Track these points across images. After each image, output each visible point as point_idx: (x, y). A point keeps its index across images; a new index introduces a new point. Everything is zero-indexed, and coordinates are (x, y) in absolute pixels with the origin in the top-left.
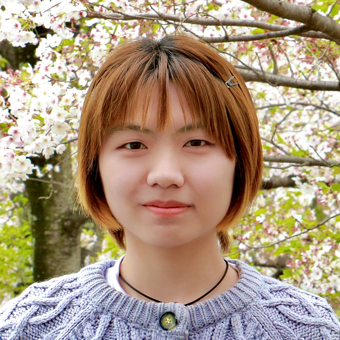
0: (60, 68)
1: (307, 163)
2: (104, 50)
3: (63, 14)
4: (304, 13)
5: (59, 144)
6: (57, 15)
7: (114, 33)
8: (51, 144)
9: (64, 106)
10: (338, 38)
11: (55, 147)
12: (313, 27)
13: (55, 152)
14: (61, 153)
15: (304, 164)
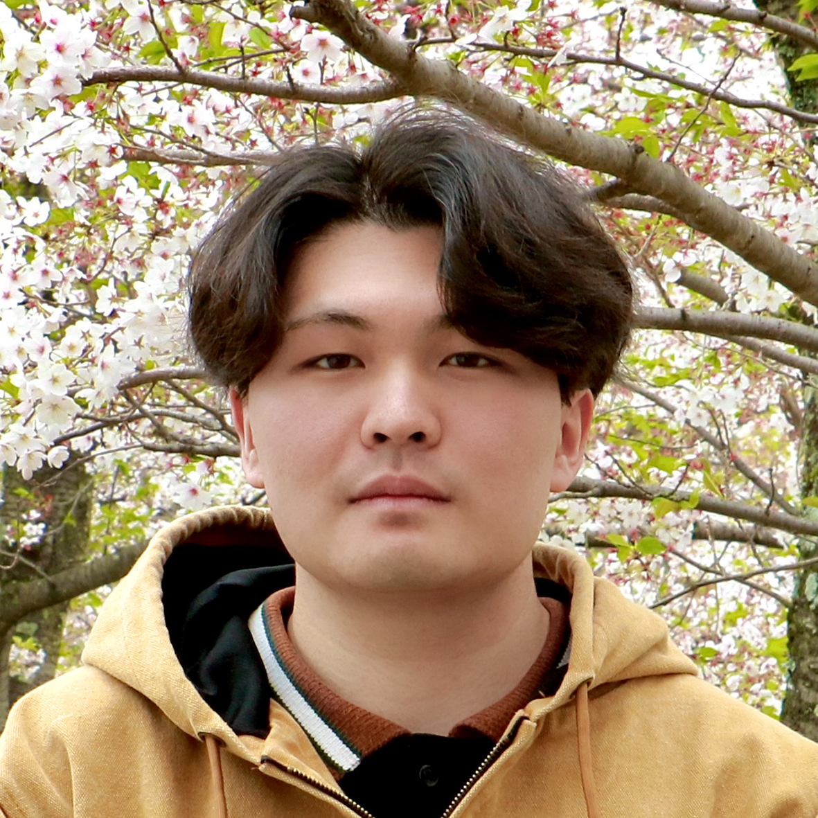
0: (45, 272)
1: (597, 490)
2: (141, 234)
3: (69, 151)
4: (618, 153)
5: (52, 447)
6: (56, 155)
7: (163, 196)
8: (35, 446)
9: (65, 360)
10: (688, 212)
11: (46, 453)
12: (636, 185)
13: (45, 463)
14: (59, 466)
15: (590, 493)
